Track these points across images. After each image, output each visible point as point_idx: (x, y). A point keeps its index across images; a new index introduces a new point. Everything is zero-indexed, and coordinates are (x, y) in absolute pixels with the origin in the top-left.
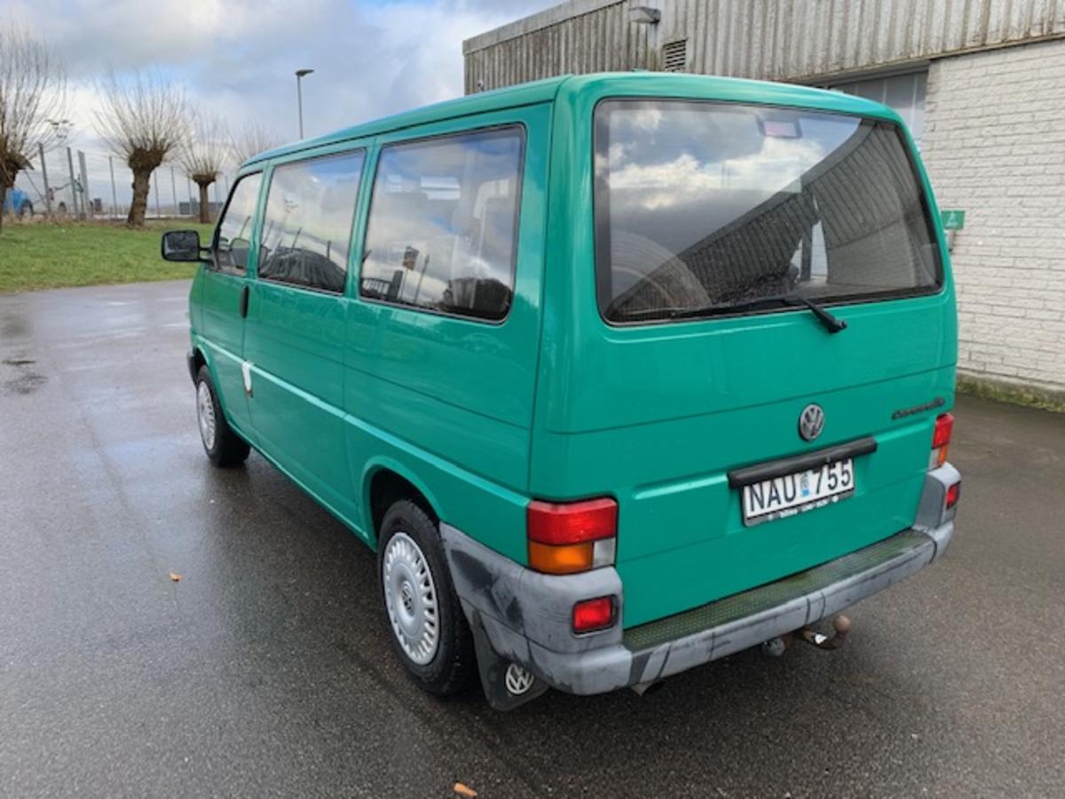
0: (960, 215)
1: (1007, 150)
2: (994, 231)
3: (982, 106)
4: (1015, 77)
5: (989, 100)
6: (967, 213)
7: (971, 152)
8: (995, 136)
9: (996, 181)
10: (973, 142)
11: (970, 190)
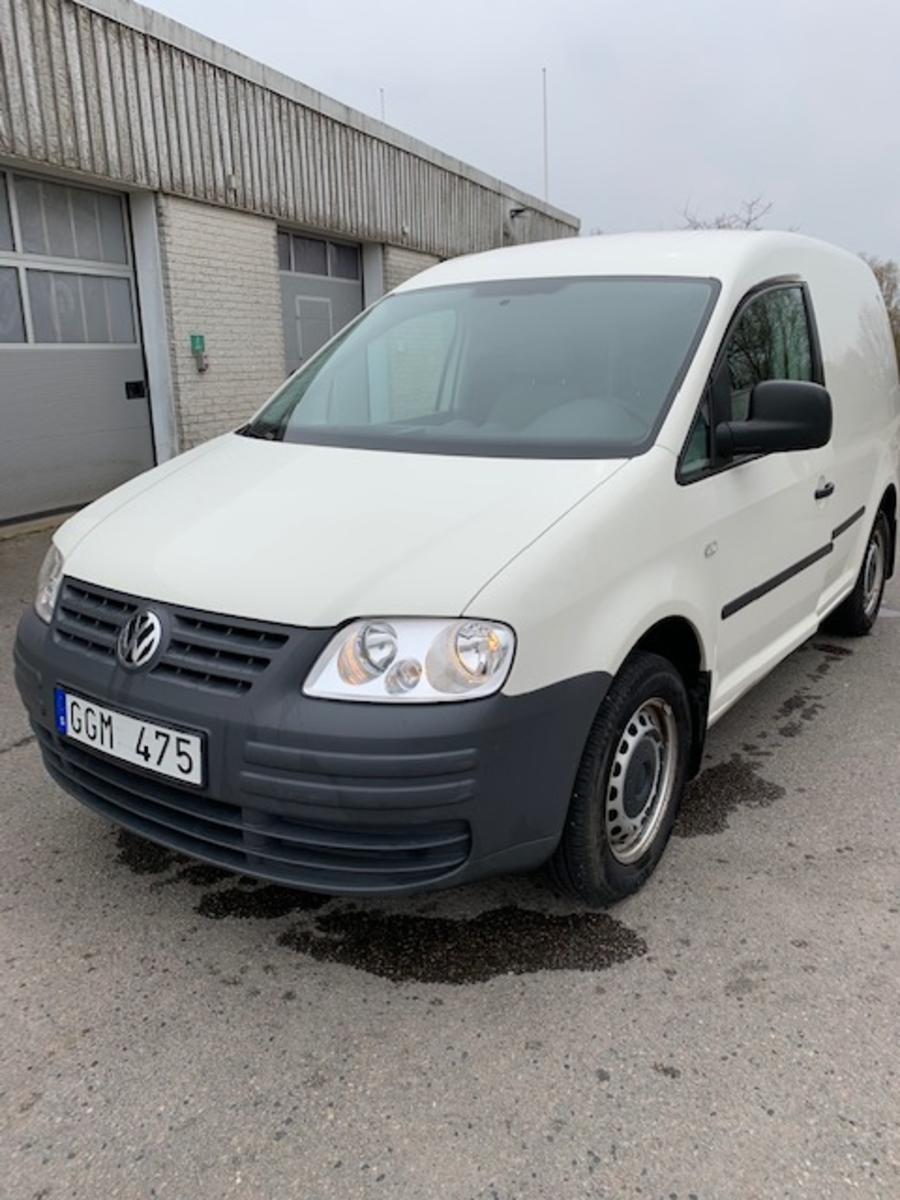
0: (201, 337)
1: (215, 288)
2: (221, 353)
3: (199, 248)
4: (210, 230)
5: (202, 244)
6: (206, 338)
7: (199, 286)
8: (209, 275)
9: (216, 312)
10: (201, 277)
11: (203, 318)
